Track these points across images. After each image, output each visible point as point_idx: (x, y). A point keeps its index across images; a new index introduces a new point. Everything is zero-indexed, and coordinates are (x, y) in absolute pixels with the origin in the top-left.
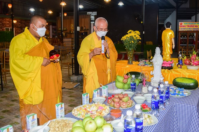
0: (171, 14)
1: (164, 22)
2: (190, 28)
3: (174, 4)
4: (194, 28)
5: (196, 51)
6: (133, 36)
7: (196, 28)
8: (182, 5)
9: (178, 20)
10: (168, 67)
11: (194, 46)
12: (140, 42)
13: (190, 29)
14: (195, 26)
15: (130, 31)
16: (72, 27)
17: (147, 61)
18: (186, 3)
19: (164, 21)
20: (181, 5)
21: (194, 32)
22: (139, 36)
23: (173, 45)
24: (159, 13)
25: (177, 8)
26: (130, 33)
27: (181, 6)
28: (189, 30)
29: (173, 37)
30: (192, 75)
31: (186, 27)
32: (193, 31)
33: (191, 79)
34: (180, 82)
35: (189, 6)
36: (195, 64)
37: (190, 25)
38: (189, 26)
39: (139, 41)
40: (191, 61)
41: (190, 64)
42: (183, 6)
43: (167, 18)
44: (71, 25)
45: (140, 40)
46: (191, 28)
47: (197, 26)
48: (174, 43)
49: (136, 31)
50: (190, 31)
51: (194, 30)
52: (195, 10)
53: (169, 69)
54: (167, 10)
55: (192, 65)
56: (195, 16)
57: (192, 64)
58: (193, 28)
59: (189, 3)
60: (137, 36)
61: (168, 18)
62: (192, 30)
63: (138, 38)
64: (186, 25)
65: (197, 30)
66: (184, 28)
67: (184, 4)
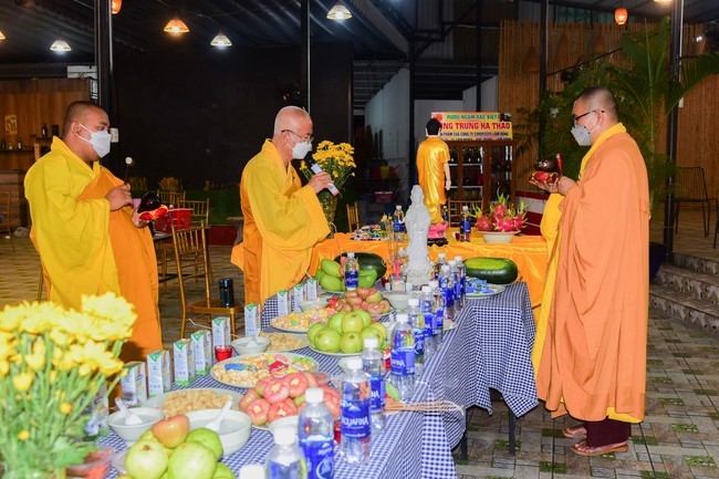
0: (389, 79)
1: (363, 108)
2: (465, 131)
3: (402, 44)
4: (480, 130)
5: (505, 196)
6: (337, 158)
7: (484, 130)
8: (430, 47)
9: (416, 102)
10: (437, 239)
11: (479, 189)
12: (353, 174)
13: (466, 134)
14: (483, 126)
15: (325, 143)
16: (13, 125)
17: (377, 227)
18: (442, 40)
19: (364, 103)
20: (427, 46)
21: (479, 143)
22: (351, 158)
23: (445, 179)
24: (352, 76)
25: (413, 60)
26: (324, 149)
27: (426, 51)
28: (463, 138)
29: (447, 158)
30: (500, 253)
31: (454, 130)
32: (474, 142)
33: (502, 259)
34: (475, 267)
35: (451, 54)
36: (505, 227)
37: (465, 121)
38: (462, 125)
39: (351, 172)
40: (494, 221)
41: (492, 229)
42: (433, 51)
43: (376, 92)
44: (7, 118)
45: (353, 169)
46: (469, 131)
47: (488, 127)
48: (448, 177)
49: (343, 145)
50: (465, 142)
51: (479, 137)
52: (474, 67)
53: (440, 245)
54: (378, 64)
55: (497, 231)
56: (475, 88)
57: (497, 228)
58: (475, 130)
59: (451, 43)
60: (348, 157)
61: (380, 94)
62: (474, 139)
63: (349, 164)
64: (454, 121)
65: (488, 137)
66: (449, 131)
67: (435, 44)
